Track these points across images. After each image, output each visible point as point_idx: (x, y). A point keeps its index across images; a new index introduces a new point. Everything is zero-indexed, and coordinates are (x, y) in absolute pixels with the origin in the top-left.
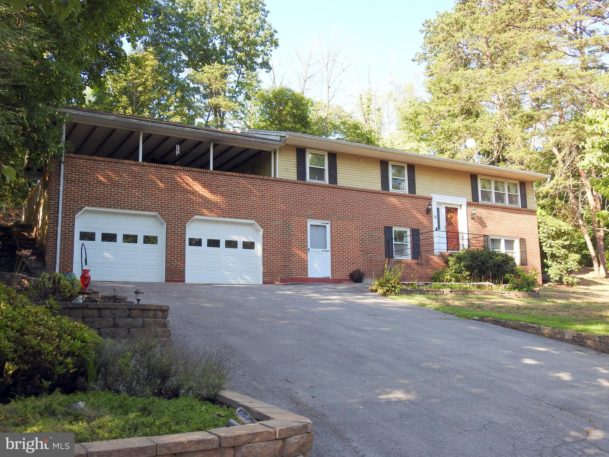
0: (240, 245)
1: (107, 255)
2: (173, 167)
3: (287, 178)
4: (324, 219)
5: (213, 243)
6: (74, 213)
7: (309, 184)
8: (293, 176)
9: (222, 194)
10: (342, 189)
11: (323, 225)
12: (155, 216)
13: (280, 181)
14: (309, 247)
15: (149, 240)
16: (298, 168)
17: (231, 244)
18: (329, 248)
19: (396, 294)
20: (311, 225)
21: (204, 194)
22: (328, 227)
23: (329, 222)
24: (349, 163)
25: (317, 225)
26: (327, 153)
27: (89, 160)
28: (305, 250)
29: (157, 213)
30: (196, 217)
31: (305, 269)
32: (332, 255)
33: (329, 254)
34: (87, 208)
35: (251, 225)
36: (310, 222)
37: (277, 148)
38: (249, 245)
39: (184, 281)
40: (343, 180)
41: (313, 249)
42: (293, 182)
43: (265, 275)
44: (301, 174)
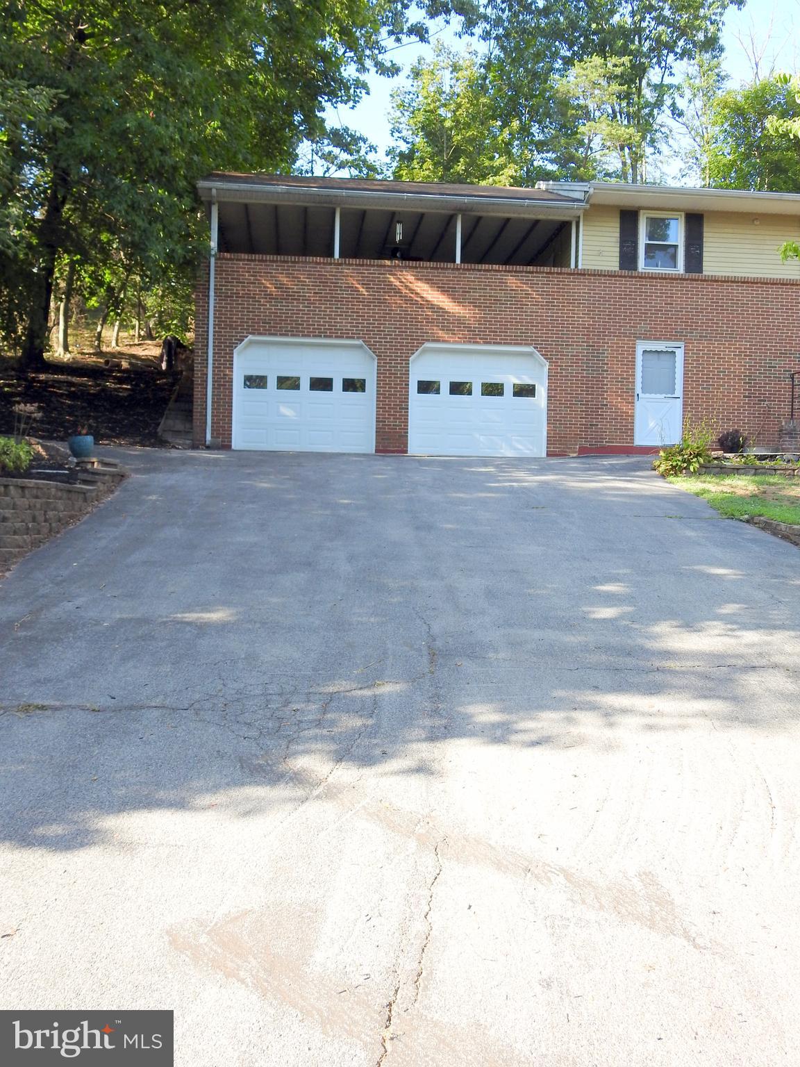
0: (508, 391)
1: (285, 411)
2: (388, 262)
3: (597, 268)
4: (670, 339)
5: (458, 388)
6: (232, 347)
7: (642, 277)
8: (611, 262)
9: (474, 303)
10: (712, 281)
11: (670, 350)
12: (360, 347)
13: (583, 274)
14: (638, 390)
15: (352, 385)
16: (621, 247)
17: (493, 390)
18: (679, 391)
19: (691, 474)
20: (645, 352)
21: (441, 305)
22: (680, 354)
23: (682, 344)
24: (731, 231)
25: (656, 351)
26: (683, 214)
27: (252, 260)
28: (629, 395)
29: (360, 342)
30: (427, 345)
31: (629, 431)
32: (685, 405)
33: (679, 403)
34: (250, 337)
35: (530, 355)
36: (641, 346)
37: (581, 213)
38: (525, 391)
39: (406, 452)
40: (713, 265)
41: (647, 395)
42: (611, 275)
43: (550, 440)
44: (628, 258)
